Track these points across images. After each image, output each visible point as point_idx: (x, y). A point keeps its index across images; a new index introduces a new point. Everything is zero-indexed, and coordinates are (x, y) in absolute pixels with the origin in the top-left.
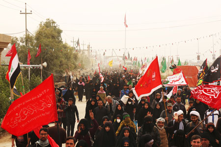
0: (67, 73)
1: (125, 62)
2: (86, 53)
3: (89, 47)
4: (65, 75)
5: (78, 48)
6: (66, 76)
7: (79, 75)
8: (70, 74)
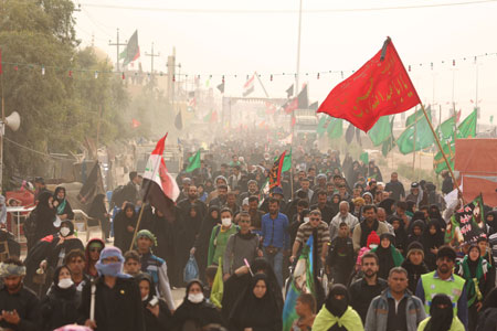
0: (90, 153)
1: (293, 118)
2: (162, 83)
3: (171, 63)
4: (81, 158)
5: (133, 67)
6: (84, 164)
7: (133, 159)
8: (101, 154)
